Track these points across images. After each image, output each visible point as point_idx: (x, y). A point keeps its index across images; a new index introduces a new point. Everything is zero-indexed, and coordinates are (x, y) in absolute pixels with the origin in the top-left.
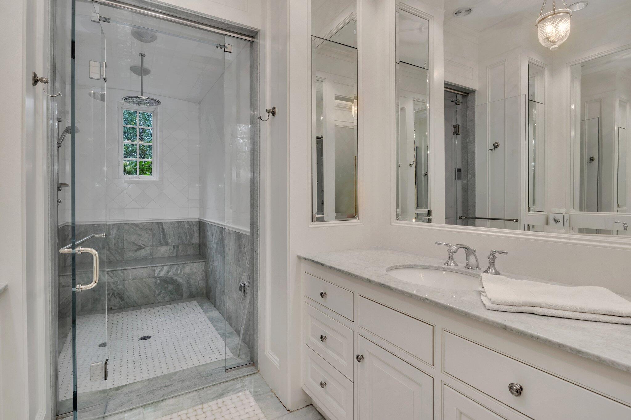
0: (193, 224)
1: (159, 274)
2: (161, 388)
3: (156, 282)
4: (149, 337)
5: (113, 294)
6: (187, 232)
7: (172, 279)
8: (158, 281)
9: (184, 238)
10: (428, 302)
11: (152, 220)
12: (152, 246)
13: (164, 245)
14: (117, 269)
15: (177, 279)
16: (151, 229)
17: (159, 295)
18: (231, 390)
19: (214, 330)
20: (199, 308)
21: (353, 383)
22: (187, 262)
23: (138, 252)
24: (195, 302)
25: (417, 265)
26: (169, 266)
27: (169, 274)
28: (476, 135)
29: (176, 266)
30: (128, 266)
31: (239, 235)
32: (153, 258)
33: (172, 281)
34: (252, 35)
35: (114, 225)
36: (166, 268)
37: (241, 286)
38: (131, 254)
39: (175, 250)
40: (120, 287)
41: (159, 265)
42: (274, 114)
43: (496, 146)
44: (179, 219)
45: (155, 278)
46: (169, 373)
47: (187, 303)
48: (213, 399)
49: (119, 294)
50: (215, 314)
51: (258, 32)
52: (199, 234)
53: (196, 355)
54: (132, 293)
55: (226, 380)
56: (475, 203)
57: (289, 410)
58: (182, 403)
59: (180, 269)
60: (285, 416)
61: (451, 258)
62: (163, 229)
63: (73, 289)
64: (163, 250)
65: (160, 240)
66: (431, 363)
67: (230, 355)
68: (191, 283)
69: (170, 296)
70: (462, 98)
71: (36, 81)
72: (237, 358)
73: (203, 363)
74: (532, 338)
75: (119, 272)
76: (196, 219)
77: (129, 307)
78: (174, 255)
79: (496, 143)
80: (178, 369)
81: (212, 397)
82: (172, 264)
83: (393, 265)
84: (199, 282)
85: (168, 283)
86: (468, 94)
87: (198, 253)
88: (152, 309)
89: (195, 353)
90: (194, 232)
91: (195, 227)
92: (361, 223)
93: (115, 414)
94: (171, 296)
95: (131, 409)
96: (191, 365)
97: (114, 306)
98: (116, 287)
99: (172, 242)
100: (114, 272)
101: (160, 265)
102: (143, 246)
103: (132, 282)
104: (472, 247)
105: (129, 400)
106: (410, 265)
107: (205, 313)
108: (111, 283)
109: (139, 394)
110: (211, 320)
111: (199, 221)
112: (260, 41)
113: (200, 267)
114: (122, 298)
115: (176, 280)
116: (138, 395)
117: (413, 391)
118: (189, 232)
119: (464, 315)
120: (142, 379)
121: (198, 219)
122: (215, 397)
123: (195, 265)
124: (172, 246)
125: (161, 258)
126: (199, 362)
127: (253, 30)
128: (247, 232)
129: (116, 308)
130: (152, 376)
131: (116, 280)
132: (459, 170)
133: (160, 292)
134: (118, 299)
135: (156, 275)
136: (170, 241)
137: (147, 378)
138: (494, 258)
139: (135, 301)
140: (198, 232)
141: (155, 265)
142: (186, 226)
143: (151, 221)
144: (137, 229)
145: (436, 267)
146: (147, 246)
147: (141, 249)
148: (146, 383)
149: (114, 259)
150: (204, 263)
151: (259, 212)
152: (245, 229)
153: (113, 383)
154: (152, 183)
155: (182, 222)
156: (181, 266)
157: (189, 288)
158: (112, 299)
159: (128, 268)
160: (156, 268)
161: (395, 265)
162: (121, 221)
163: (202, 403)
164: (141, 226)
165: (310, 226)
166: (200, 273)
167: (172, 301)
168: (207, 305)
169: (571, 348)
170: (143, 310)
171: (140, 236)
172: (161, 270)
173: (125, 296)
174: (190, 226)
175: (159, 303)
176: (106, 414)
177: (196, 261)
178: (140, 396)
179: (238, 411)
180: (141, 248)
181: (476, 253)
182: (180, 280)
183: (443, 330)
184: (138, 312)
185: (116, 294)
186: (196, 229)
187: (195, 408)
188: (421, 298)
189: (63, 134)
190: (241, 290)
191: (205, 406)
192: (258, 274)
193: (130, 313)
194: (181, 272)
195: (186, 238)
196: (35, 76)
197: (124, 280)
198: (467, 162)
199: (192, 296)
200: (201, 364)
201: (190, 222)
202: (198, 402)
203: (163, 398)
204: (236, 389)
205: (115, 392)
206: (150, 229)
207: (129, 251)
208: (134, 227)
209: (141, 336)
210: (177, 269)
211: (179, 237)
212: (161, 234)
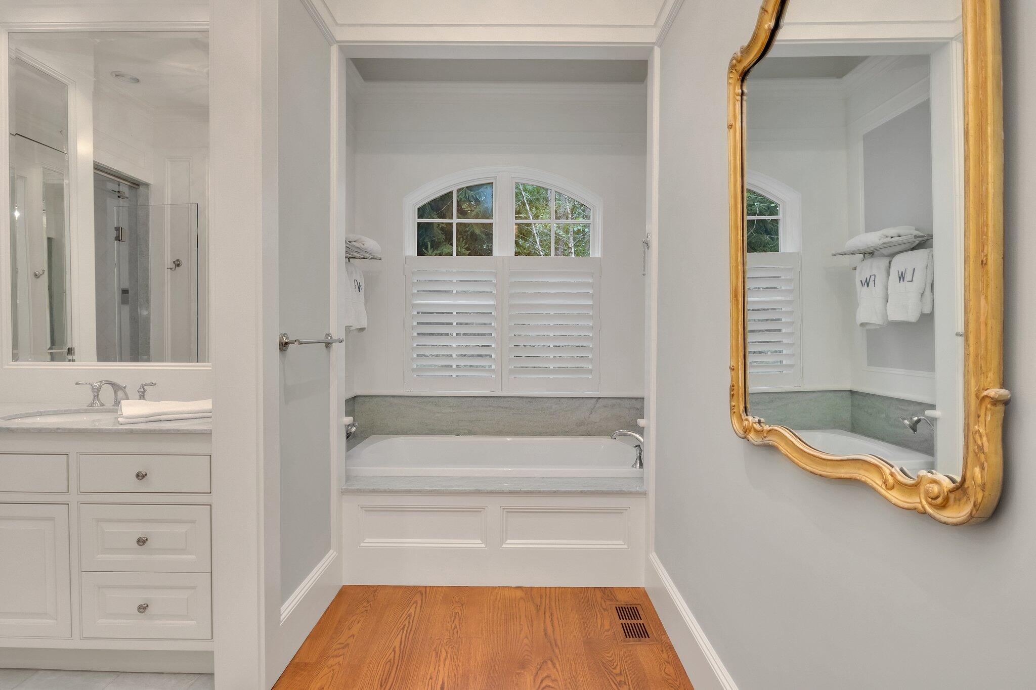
28: (150, 245)
43: (177, 264)
56: (149, 338)
61: (96, 397)
70: (129, 189)
79: (178, 260)
86: (138, 185)
104: (122, 383)
132: (125, 292)
138: (145, 390)
181: (127, 390)
198: (137, 282)
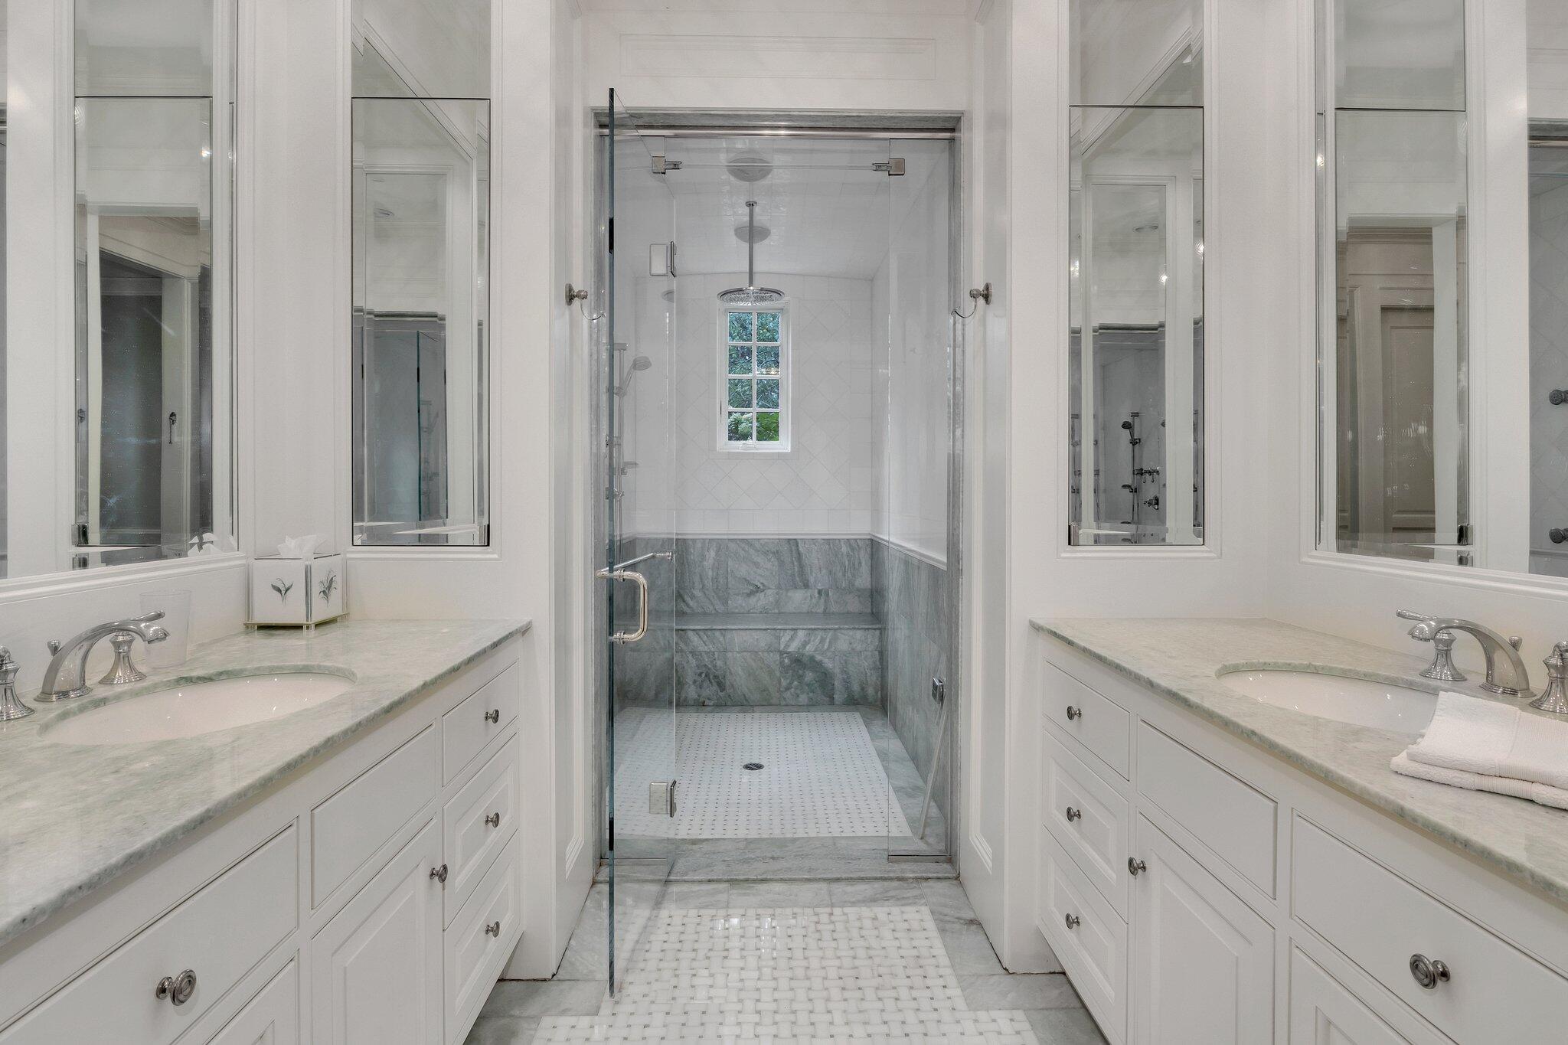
0: (858, 546)
1: (787, 646)
2: (764, 858)
3: (782, 663)
4: (759, 767)
5: (706, 676)
6: (847, 563)
7: (812, 658)
8: (786, 661)
9: (840, 574)
10: (1255, 739)
11: (779, 534)
12: (779, 587)
13: (801, 588)
14: (714, 627)
15: (821, 661)
16: (776, 554)
17: (787, 689)
18: (892, 897)
19: (883, 775)
20: (863, 727)
21: (1126, 926)
22: (842, 627)
23: (752, 597)
24: (857, 715)
25: (1331, 669)
26: (806, 632)
27: (807, 648)
29: (820, 634)
30: (733, 624)
31: (934, 571)
32: (779, 613)
33: (815, 665)
34: (948, 125)
35: (711, 540)
36: (801, 634)
37: (935, 687)
38: (740, 600)
39: (822, 600)
40: (719, 663)
41: (788, 627)
42: (987, 297)
44: (829, 534)
45: (781, 653)
46: (782, 836)
47: (840, 714)
48: (853, 904)
49: (716, 677)
50: (894, 745)
51: (960, 118)
52: (870, 568)
53: (839, 816)
54: (740, 679)
55: (886, 876)
57: (1005, 969)
58: (796, 896)
59: (828, 640)
60: (995, 977)
62: (799, 553)
63: (610, 638)
64: (798, 599)
65: (793, 576)
66: (1270, 893)
67: (907, 832)
68: (850, 672)
69: (808, 694)
71: (571, 298)
72: (918, 841)
73: (848, 833)
74: (1454, 842)
75: (717, 634)
76: (864, 534)
77: (733, 706)
78: (821, 610)
80: (800, 834)
81: (854, 900)
82: (813, 627)
83: (1254, 661)
84: (866, 674)
85: (804, 666)
87: (869, 611)
88: (772, 715)
89: (837, 811)
90: (860, 563)
91: (862, 553)
92: (1212, 555)
93: (685, 881)
94: (811, 695)
95: (709, 881)
96: (824, 833)
97: (709, 699)
98: (712, 662)
99: (815, 581)
100: (709, 633)
101: (790, 627)
102: (761, 586)
103: (738, 655)
105: (708, 866)
106: (1309, 666)
107: (872, 740)
108: (703, 654)
109: (726, 859)
110: (883, 756)
111: (872, 540)
112: (963, 135)
113: (869, 640)
114: (721, 686)
115: (820, 663)
116: (724, 861)
117: (1237, 957)
118: (849, 564)
119: (1323, 776)
120: (735, 837)
121: (870, 534)
122: (859, 901)
123: (859, 634)
124: (816, 591)
125: (794, 613)
126: (841, 830)
127: (949, 115)
128: (943, 563)
129: (711, 704)
130: (753, 835)
131: (713, 650)
133: (791, 683)
134: (715, 687)
135: (782, 647)
136: (812, 580)
137: (743, 836)
139: (744, 695)
140: (870, 564)
141: (779, 627)
142: (844, 549)
143: (777, 537)
144: (752, 551)
145: (1387, 678)
146: (769, 588)
147: (757, 592)
148: (741, 845)
149: (711, 608)
150: (878, 632)
151: (961, 520)
152: (940, 557)
153: (689, 832)
154: (780, 457)
155: (837, 541)
156: (831, 633)
157: (847, 683)
158: (705, 684)
159: (733, 627)
160: (782, 632)
161: (1261, 661)
162: (724, 534)
163: (832, 906)
164: (757, 546)
165: (1064, 555)
166: (870, 654)
167: (812, 706)
168: (878, 725)
169: (1533, 875)
170: (757, 715)
171: (757, 565)
172: (792, 639)
173: (728, 683)
174: (853, 550)
175: (787, 705)
176: (671, 878)
177: (861, 627)
178: (726, 863)
179: (897, 938)
180: (757, 590)
182: (829, 664)
183: (1295, 815)
184: (748, 715)
185: (711, 677)
186: (864, 557)
187: (817, 910)
188: (1244, 731)
189: (629, 373)
190: (934, 695)
191: (837, 911)
192: (958, 658)
193: (733, 716)
194: (830, 646)
195: (845, 575)
196: (570, 289)
197: (725, 651)
199: (855, 702)
200: (843, 835)
201: (852, 542)
202: (825, 902)
203: (764, 877)
204: (903, 898)
205: (690, 847)
206: (774, 553)
207: (738, 595)
208: (747, 548)
209: (747, 762)
210: (822, 640)
211: (830, 573)
212: (796, 563)
